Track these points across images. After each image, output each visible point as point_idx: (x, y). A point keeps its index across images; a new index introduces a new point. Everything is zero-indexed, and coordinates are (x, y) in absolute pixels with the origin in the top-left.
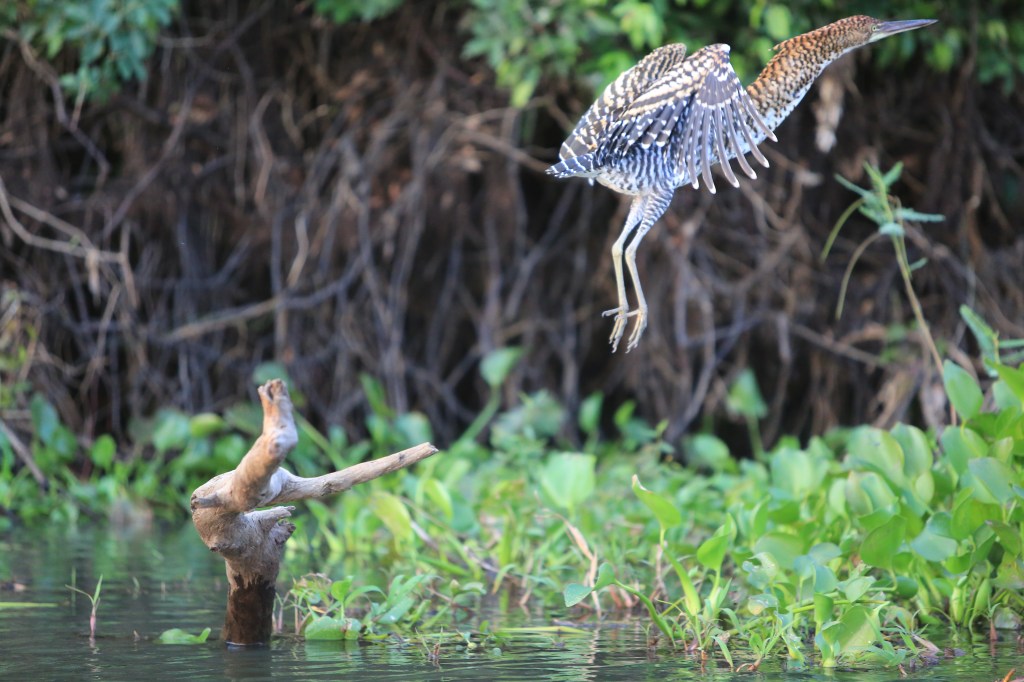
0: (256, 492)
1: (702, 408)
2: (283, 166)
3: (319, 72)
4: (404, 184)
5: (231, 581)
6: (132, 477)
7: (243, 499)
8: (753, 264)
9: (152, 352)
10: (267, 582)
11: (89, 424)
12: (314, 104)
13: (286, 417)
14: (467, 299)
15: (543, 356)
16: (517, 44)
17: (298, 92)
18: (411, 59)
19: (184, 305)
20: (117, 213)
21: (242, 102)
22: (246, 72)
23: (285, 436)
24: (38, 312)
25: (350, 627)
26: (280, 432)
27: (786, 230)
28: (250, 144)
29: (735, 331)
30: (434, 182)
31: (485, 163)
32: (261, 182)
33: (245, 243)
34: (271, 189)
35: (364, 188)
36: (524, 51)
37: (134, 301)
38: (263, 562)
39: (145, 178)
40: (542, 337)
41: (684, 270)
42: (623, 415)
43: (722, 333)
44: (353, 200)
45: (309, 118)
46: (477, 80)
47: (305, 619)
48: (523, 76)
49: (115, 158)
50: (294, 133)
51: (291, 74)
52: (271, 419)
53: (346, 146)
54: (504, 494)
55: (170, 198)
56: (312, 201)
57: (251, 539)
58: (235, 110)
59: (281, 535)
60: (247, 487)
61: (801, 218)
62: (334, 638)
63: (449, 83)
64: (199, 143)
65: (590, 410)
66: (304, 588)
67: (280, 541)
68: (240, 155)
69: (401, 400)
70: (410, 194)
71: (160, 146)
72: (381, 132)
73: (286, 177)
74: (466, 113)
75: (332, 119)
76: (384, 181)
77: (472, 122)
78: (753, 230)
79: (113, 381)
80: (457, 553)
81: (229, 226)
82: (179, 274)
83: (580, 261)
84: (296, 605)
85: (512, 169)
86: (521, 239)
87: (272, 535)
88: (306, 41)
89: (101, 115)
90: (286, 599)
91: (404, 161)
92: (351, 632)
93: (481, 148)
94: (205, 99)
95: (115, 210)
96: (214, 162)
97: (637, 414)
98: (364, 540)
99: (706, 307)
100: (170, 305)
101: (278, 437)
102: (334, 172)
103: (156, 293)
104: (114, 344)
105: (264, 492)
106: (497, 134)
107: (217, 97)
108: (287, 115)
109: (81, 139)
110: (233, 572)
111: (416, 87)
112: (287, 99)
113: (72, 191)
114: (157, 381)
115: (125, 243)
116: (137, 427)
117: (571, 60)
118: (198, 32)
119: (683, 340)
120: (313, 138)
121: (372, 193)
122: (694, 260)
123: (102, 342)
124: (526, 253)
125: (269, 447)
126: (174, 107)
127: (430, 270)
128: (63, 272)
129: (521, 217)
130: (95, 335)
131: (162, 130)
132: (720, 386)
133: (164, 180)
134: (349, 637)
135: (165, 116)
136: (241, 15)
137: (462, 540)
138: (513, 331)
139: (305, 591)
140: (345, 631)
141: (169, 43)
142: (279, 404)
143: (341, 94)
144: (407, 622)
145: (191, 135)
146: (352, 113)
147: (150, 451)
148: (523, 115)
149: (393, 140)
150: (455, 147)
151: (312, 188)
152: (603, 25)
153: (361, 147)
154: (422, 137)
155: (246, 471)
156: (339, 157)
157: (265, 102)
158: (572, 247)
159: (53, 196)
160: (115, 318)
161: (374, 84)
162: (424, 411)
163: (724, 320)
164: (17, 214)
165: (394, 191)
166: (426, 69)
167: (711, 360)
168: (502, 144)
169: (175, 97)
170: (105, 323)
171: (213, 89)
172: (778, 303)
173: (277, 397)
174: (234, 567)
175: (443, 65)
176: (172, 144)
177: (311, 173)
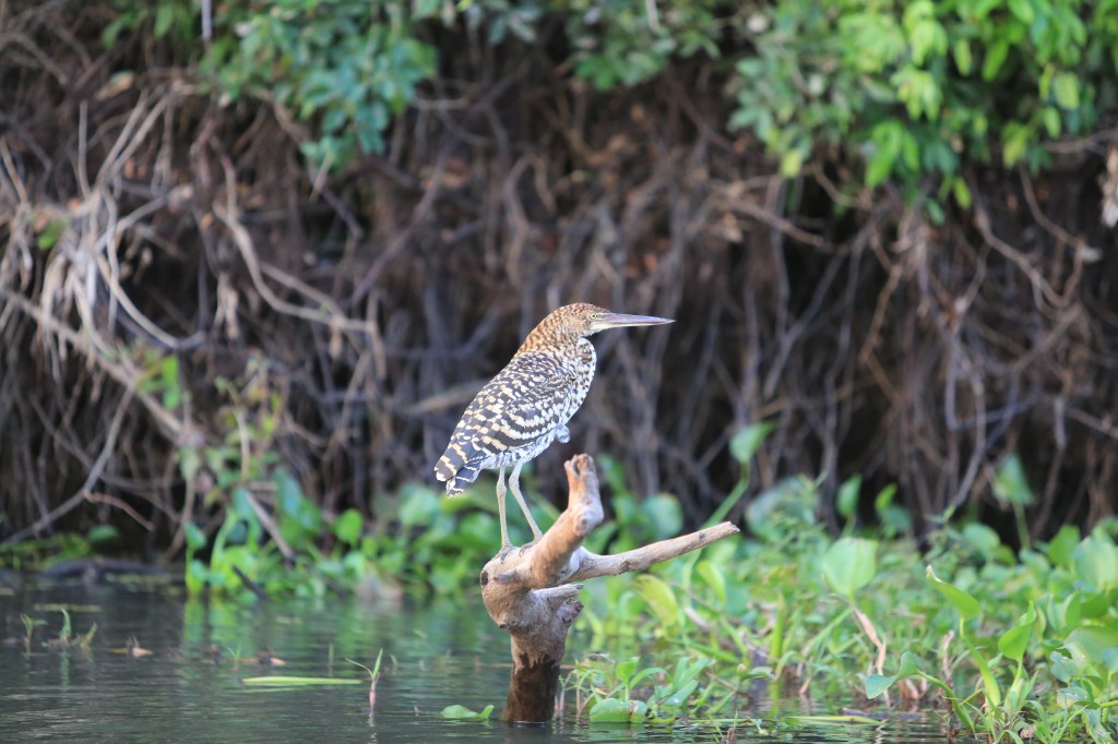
0: (557, 569)
1: (970, 493)
2: (536, 232)
3: (575, 137)
4: (661, 254)
5: (516, 659)
6: (380, 553)
7: (542, 575)
8: (1028, 344)
9: (398, 424)
10: (553, 662)
11: (331, 498)
12: (568, 169)
13: (592, 492)
14: (722, 373)
15: (801, 435)
16: (785, 112)
17: (553, 158)
18: (672, 125)
19: (430, 376)
20: (366, 280)
21: (496, 167)
22: (501, 135)
23: (592, 513)
24: (283, 381)
25: (636, 709)
26: (586, 508)
27: (1065, 309)
28: (502, 211)
29: (1008, 414)
30: (693, 252)
31: (745, 234)
32: (514, 249)
33: (494, 313)
34: (525, 258)
35: (620, 257)
36: (794, 119)
37: (381, 371)
38: (550, 640)
39: (395, 244)
40: (800, 415)
41: (956, 349)
42: (883, 500)
43: (994, 416)
44: (607, 270)
45: (563, 184)
46: (740, 147)
47: (587, 701)
48: (794, 144)
49: (366, 222)
50: (548, 199)
51: (546, 139)
52: (577, 495)
53: (602, 213)
54: (774, 580)
55: (419, 265)
56: (565, 271)
57: (539, 616)
58: (489, 175)
59: (568, 613)
60: (547, 563)
61: (1080, 296)
62: (621, 721)
63: (712, 150)
64: (452, 208)
65: (849, 493)
66: (587, 668)
67: (567, 619)
68: (491, 221)
69: (651, 480)
70: (667, 264)
71: (411, 210)
72: (638, 200)
73: (539, 245)
74: (728, 180)
75: (587, 185)
76: (639, 250)
77: (734, 190)
78: (1029, 307)
79: (356, 454)
80: (730, 638)
81: (478, 296)
82: (426, 344)
83: (845, 337)
84: (578, 686)
85: (776, 240)
86: (782, 314)
87: (560, 613)
88: (563, 104)
89: (351, 179)
90: (567, 680)
91: (662, 229)
92: (637, 715)
93: (741, 216)
94: (457, 163)
95: (364, 276)
96: (465, 229)
97: (898, 500)
98: (629, 623)
99: (978, 388)
100: (416, 376)
101: (585, 514)
102: (588, 240)
103: (403, 363)
104: (358, 414)
105: (564, 569)
106: (762, 203)
107: (470, 160)
108: (540, 181)
109: (332, 201)
110: (519, 650)
111: (677, 153)
112: (541, 163)
113: (321, 256)
114: (401, 454)
115: (372, 310)
116: (381, 501)
117: (844, 128)
118: (452, 93)
119: (953, 423)
120: (566, 204)
121: (629, 263)
122: (964, 337)
123: (347, 413)
124: (788, 328)
125: (576, 523)
126: (425, 171)
127: (686, 344)
128: (308, 339)
129: (783, 289)
130: (340, 406)
131: (414, 195)
132: (989, 471)
133: (414, 247)
134: (634, 719)
135: (417, 179)
136: (497, 76)
137: (736, 625)
138: (772, 409)
139: (589, 672)
140: (631, 713)
141: (424, 105)
142: (586, 480)
143: (595, 159)
144: (692, 707)
145: (444, 200)
146: (608, 179)
147: (394, 527)
148: (790, 184)
149: (650, 209)
150: (717, 216)
151: (565, 257)
152: (879, 92)
153: (617, 215)
154: (681, 205)
155: (548, 546)
156: (595, 225)
157: (520, 167)
158: (836, 323)
159: (302, 262)
160: (361, 388)
161: (632, 149)
162: (673, 492)
163: (995, 402)
164: (266, 279)
165: (651, 261)
166: (688, 134)
167: (981, 444)
168: (766, 214)
169: (428, 160)
170: (351, 394)
171: (466, 152)
172: (1054, 387)
173: (584, 473)
174: (520, 645)
175: (706, 130)
176: (423, 210)
177: (564, 241)
